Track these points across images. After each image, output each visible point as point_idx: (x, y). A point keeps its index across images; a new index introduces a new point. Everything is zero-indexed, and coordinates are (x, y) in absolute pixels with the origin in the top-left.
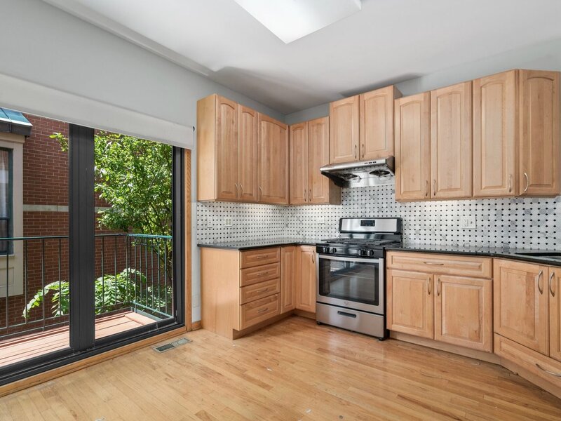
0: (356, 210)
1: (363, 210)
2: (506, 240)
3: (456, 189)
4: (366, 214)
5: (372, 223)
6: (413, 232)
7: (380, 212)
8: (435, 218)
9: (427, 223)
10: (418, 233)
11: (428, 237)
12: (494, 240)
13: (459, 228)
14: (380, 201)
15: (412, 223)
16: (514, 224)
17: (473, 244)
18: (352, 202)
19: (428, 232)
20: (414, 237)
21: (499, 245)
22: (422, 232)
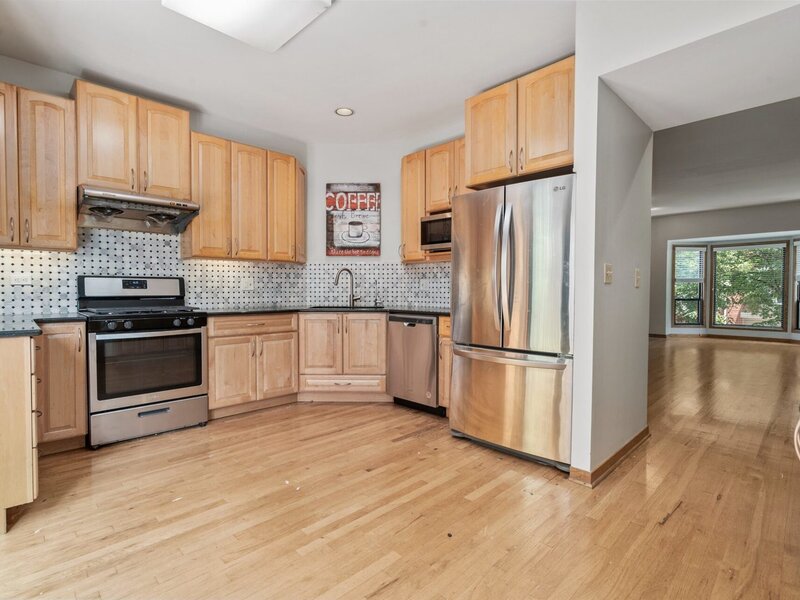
0: (104, 265)
1: (119, 265)
2: (274, 300)
3: (255, 251)
4: (124, 272)
5: (142, 284)
6: (193, 295)
7: (148, 270)
8: (217, 279)
9: (209, 284)
10: (198, 296)
11: (210, 300)
12: (267, 300)
13: (240, 290)
14: (147, 254)
15: (192, 284)
16: (279, 285)
17: (251, 305)
18: (96, 251)
19: (210, 295)
20: (195, 300)
21: (270, 305)
22: (204, 295)
